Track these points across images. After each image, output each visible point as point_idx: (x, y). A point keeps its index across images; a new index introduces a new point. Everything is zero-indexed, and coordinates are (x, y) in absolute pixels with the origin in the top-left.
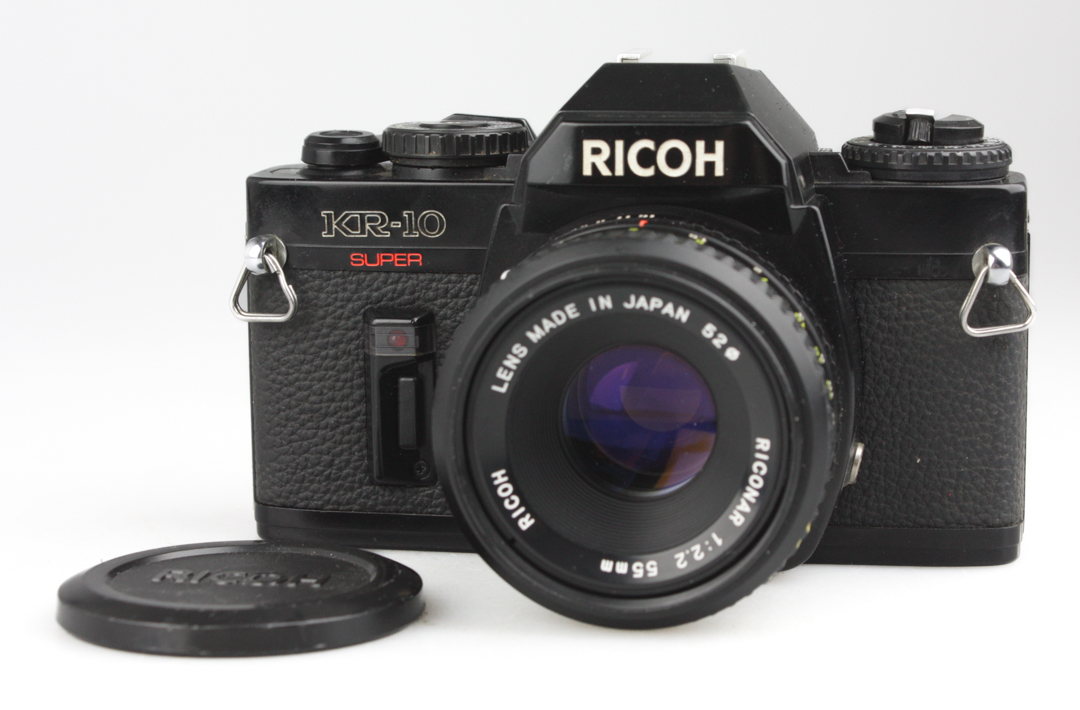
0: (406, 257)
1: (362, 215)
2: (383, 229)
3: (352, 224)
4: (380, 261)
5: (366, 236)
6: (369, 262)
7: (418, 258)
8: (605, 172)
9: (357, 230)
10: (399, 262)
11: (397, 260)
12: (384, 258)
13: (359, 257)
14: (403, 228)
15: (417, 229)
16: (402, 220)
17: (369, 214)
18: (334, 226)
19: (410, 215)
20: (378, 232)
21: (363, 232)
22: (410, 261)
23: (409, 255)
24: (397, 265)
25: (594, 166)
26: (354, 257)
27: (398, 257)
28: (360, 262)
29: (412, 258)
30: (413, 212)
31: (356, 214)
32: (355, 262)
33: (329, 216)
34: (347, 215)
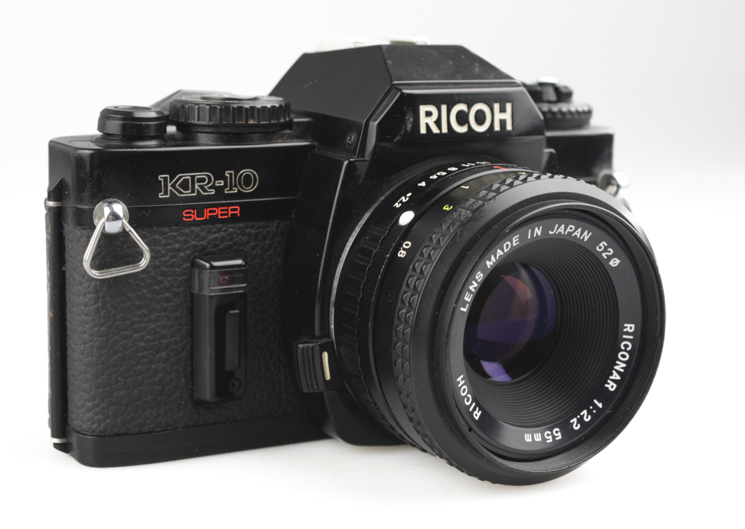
0: (227, 210)
1: (193, 177)
2: (209, 188)
3: (185, 185)
4: (207, 214)
5: (195, 194)
6: (198, 217)
7: (236, 210)
8: (435, 130)
9: (188, 190)
10: (222, 215)
11: (220, 213)
12: (210, 212)
13: (190, 213)
14: (225, 186)
15: (236, 186)
16: (225, 179)
17: (199, 175)
18: (169, 188)
19: (231, 174)
20: (205, 191)
21: (193, 191)
22: (230, 213)
23: (230, 208)
24: (220, 217)
25: (427, 126)
26: (186, 213)
27: (221, 210)
28: (191, 217)
29: (232, 210)
30: (233, 172)
31: (187, 176)
32: (186, 218)
33: (165, 179)
34: (180, 178)
